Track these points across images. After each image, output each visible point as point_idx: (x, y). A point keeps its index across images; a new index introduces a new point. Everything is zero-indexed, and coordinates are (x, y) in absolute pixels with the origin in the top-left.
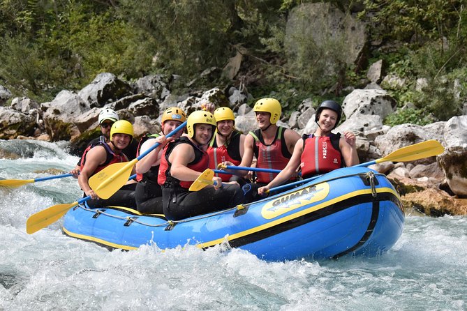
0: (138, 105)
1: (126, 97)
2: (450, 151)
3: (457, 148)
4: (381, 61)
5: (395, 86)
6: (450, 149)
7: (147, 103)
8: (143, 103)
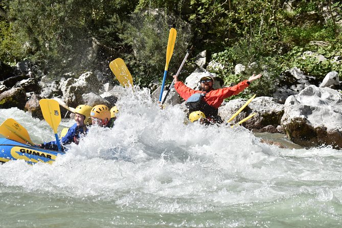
0: (24, 84)
1: (11, 77)
2: (293, 121)
3: (297, 119)
4: (205, 51)
5: (218, 69)
6: (293, 120)
7: (30, 82)
8: (28, 82)
